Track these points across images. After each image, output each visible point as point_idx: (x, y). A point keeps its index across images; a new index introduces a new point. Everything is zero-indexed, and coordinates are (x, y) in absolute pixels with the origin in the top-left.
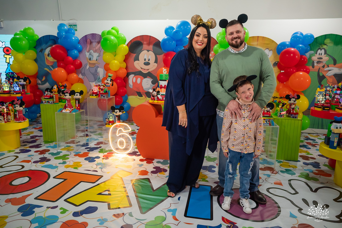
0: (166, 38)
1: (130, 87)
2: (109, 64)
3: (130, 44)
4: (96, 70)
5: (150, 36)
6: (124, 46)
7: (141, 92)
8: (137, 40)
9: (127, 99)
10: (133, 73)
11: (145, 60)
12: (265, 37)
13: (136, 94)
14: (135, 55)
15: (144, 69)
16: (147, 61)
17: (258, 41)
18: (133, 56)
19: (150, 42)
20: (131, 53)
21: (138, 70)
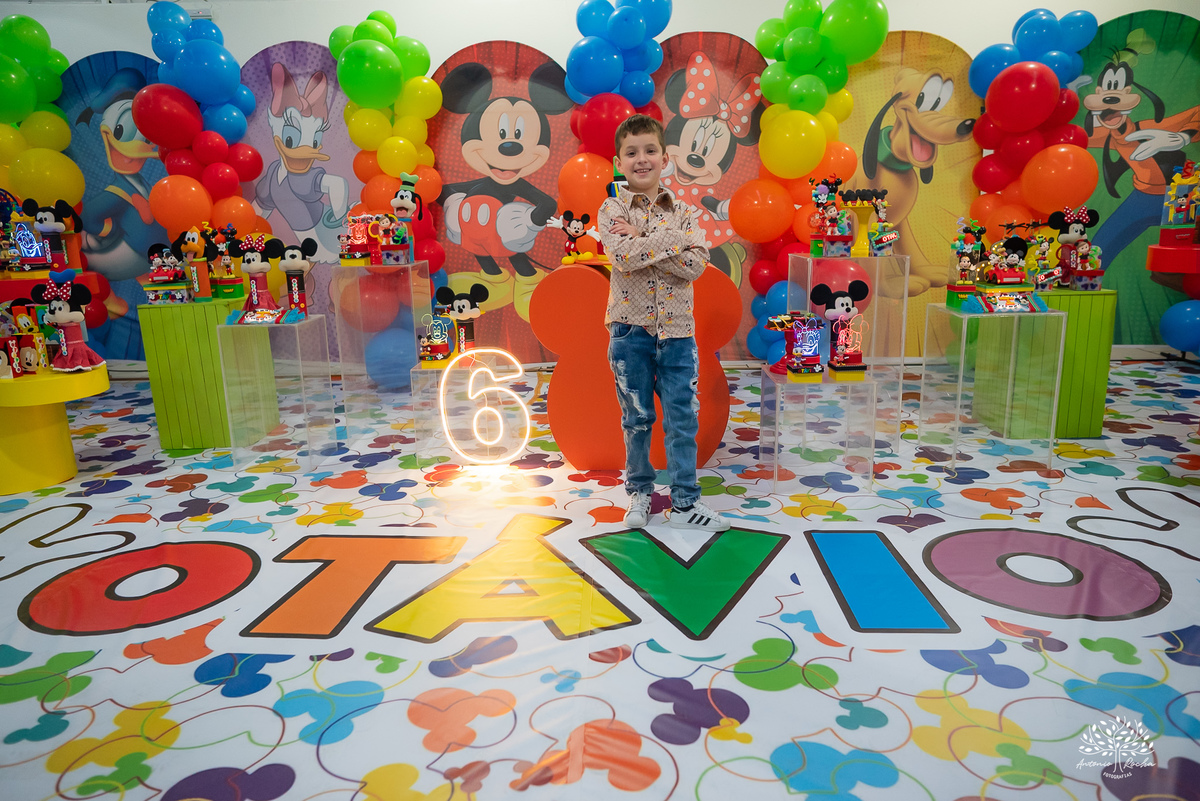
0: (583, 43)
1: (450, 242)
4: (316, 186)
5: (518, 44)
6: (425, 81)
7: (494, 254)
10: (459, 188)
11: (503, 135)
12: (927, 34)
13: (476, 263)
14: (464, 117)
15: (503, 170)
16: (510, 137)
17: (903, 47)
18: (457, 122)
19: (516, 68)
20: (450, 110)
21: (480, 174)
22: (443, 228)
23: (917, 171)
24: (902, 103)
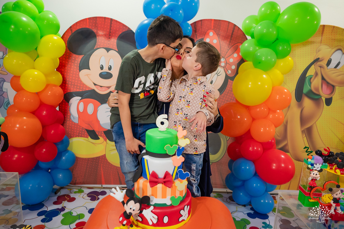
0: (146, 22)
1: (72, 122)
2: (19, 77)
3: (70, 34)
5: (111, 20)
6: (55, 38)
7: (96, 129)
8: (84, 27)
9: (68, 144)
10: (78, 94)
11: (102, 68)
13: (86, 133)
14: (81, 57)
15: (101, 87)
16: (106, 69)
17: (322, 33)
18: (77, 59)
19: (110, 32)
20: (73, 53)
21: (89, 88)
22: (69, 114)
23: (324, 99)
24: (319, 63)
